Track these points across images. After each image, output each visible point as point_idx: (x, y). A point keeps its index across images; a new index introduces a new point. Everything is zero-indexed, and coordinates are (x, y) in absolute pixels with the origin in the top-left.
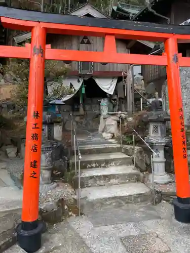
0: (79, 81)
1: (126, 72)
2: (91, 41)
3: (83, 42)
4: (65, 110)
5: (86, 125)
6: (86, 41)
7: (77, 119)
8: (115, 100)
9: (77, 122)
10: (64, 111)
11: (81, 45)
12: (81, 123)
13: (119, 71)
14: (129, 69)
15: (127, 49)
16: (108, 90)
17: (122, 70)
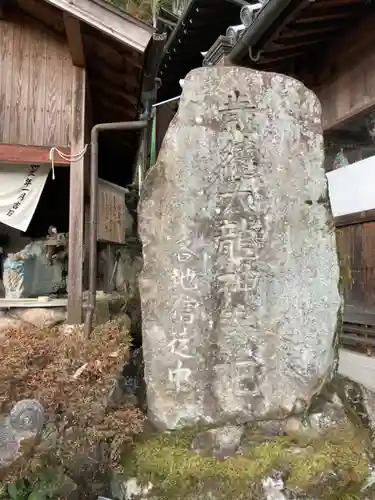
1: (67, 151)
13: (40, 144)
14: (77, 140)
15: (74, 68)
16: (10, 213)
17: (52, 138)
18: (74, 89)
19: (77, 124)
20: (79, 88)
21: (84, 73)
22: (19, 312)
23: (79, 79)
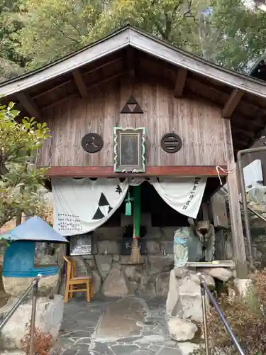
0: (119, 190)
1: (225, 167)
2: (144, 108)
3: (126, 111)
4: (106, 252)
5: (148, 285)
6: (132, 108)
7: (130, 271)
8: (204, 232)
9: (129, 279)
10: (103, 254)
11: (121, 115)
12: (139, 281)
13: (208, 164)
14: (230, 160)
15: (223, 119)
16: (185, 208)
17: (215, 161)
18: (225, 131)
19: (229, 152)
20: (228, 130)
21: (229, 121)
22: (207, 270)
23: (227, 126)
